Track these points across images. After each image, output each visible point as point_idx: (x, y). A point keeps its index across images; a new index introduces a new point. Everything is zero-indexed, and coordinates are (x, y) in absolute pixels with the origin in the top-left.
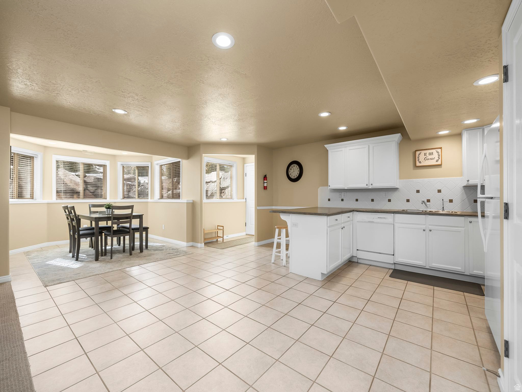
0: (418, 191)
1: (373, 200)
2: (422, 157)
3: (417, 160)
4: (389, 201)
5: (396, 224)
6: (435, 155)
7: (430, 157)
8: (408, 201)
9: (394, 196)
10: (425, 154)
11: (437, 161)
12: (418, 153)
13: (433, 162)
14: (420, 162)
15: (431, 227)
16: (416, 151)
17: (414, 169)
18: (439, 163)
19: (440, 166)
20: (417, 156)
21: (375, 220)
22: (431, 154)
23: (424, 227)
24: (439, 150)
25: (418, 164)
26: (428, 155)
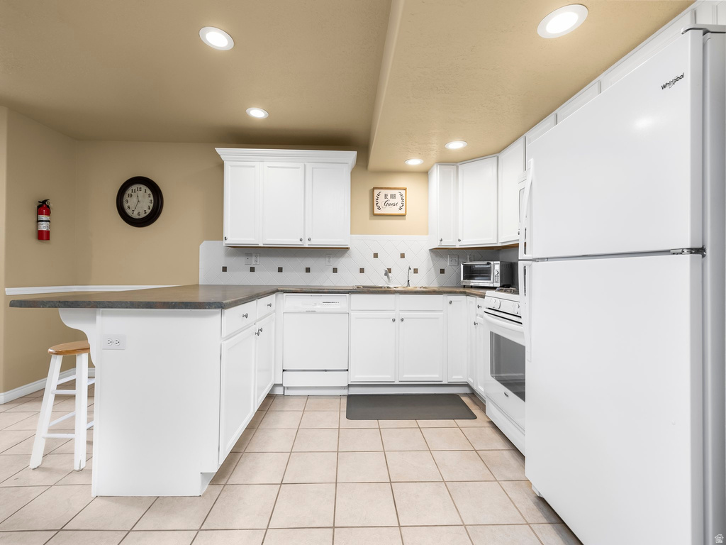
0: (376, 256)
1: (308, 270)
2: (382, 200)
3: (375, 204)
4: (335, 270)
5: (352, 313)
6: (398, 200)
7: (392, 201)
8: (362, 271)
9: (341, 263)
10: (386, 196)
11: (400, 209)
12: (376, 192)
13: (395, 210)
14: (379, 208)
15: (403, 315)
16: (374, 188)
17: (370, 219)
18: (402, 212)
19: (404, 216)
20: (375, 197)
21: (319, 307)
22: (393, 196)
23: (392, 315)
24: (403, 192)
25: (377, 211)
26: (389, 197)
